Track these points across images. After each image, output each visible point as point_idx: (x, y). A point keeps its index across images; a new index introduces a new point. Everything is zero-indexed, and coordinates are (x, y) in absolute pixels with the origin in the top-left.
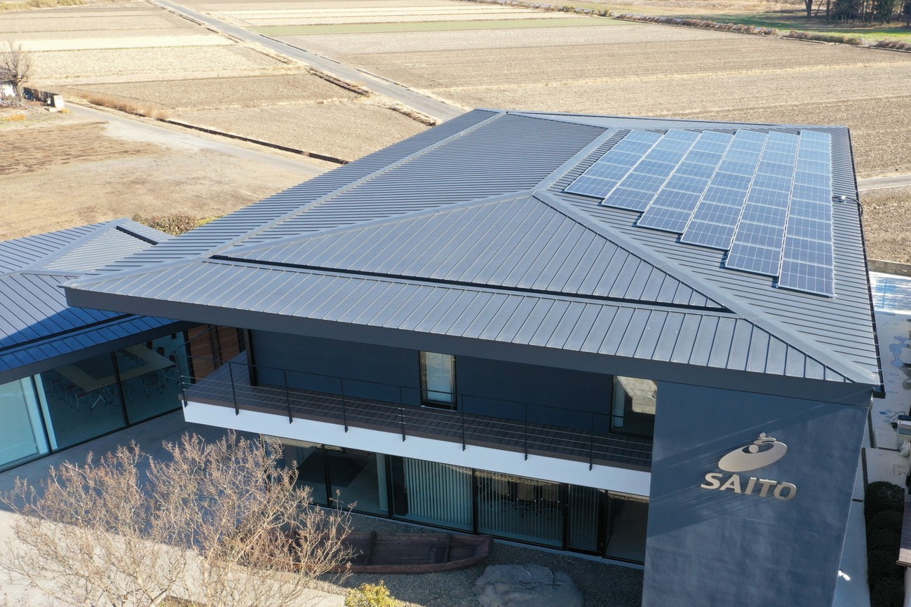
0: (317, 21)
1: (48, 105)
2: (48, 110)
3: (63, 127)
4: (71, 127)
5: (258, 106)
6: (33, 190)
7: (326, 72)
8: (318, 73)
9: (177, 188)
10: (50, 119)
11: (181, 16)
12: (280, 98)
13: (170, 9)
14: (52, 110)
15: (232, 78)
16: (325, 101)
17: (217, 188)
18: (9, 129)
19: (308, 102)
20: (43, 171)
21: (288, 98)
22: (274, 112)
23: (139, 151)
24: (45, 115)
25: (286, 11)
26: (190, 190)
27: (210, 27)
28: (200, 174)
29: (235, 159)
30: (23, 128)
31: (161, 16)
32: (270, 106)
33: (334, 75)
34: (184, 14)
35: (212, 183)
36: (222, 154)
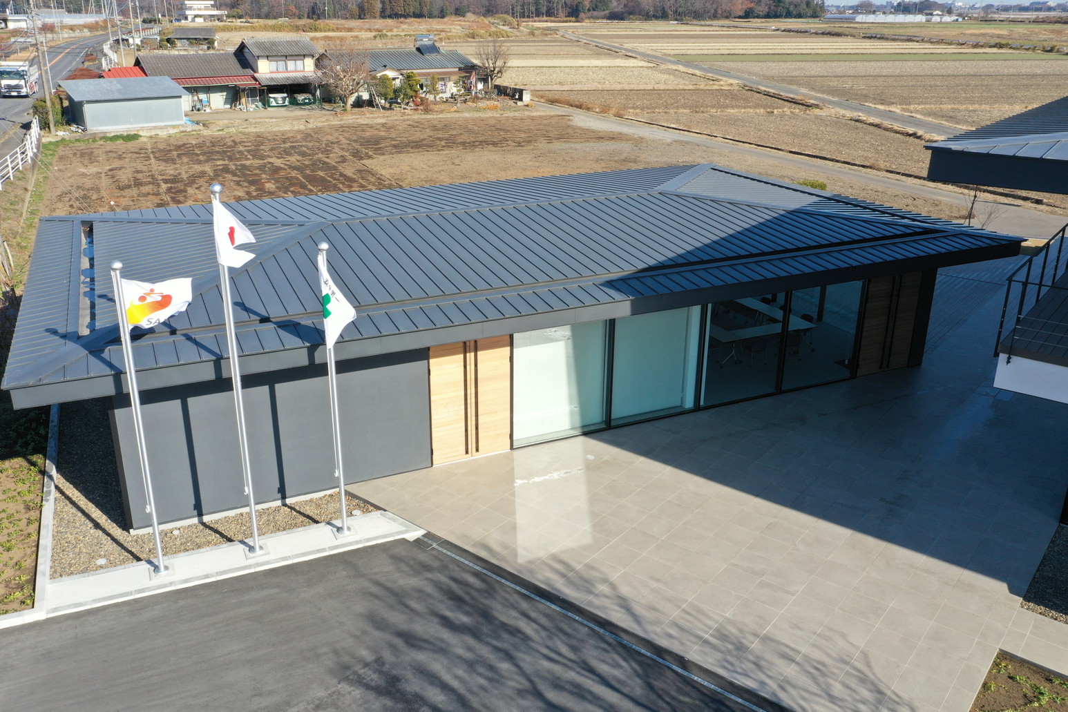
0: (727, 52)
1: (516, 99)
2: (516, 103)
3: (534, 116)
4: (540, 117)
5: (707, 112)
6: (530, 161)
7: (763, 88)
8: (754, 89)
10: (519, 110)
11: (596, 46)
12: (727, 107)
13: (585, 41)
14: (520, 103)
15: (667, 90)
16: (775, 111)
18: (487, 116)
19: (758, 111)
20: (532, 147)
21: (733, 107)
23: (613, 138)
24: (515, 107)
25: (693, 45)
27: (628, 54)
30: (498, 115)
31: (579, 46)
33: (772, 91)
34: (600, 45)
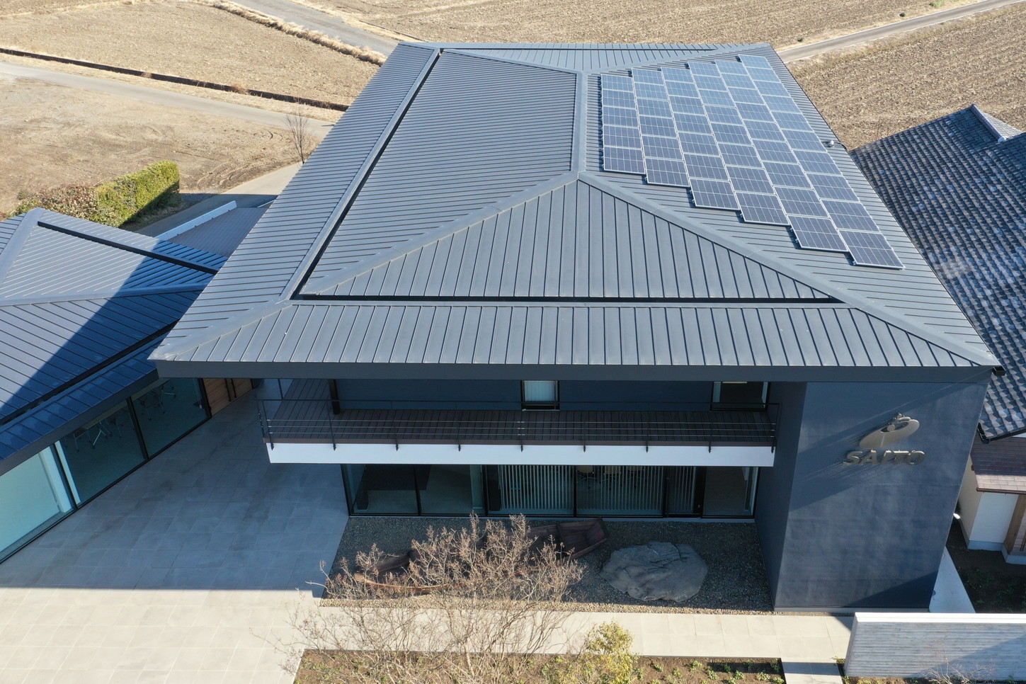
5: (53, 12)
9: (20, 137)
17: (68, 132)
22: (76, 18)
26: (38, 137)
28: (36, 114)
29: (69, 90)
32: (68, 11)
35: (59, 126)
36: (47, 85)
